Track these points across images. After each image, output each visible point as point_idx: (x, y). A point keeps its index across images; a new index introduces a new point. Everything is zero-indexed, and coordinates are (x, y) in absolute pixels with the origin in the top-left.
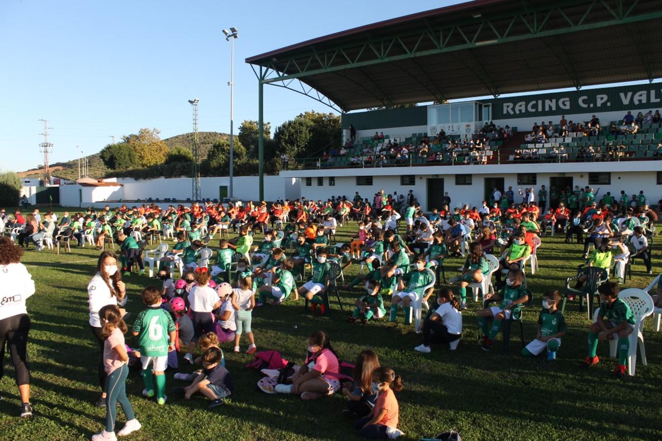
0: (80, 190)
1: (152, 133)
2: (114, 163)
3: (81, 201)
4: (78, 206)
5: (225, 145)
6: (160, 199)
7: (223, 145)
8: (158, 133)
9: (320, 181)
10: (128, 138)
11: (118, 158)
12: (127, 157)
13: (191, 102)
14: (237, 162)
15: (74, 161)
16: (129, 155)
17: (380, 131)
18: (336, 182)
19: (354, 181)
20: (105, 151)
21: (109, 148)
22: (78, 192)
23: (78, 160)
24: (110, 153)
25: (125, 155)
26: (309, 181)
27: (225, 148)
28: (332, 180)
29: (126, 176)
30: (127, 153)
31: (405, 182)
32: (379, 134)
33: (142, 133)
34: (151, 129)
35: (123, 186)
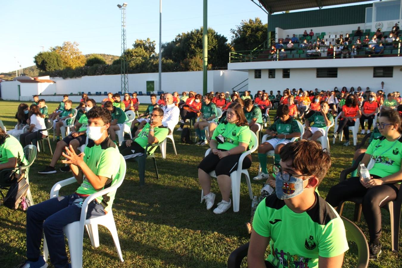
0: (19, 86)
1: (72, 45)
2: (45, 66)
3: (20, 95)
4: (17, 99)
5: (133, 52)
6: (92, 93)
7: (132, 52)
8: (77, 45)
9: (272, 73)
10: (54, 49)
11: (48, 62)
12: (55, 62)
13: (119, 6)
14: (153, 63)
15: (13, 72)
16: (57, 60)
17: (308, 30)
18: (292, 74)
19: (314, 74)
20: (37, 57)
21: (40, 54)
22: (17, 88)
23: (15, 71)
24: (42, 58)
25: (53, 60)
26: (258, 73)
27: (134, 55)
28: (286, 73)
29: (56, 76)
30: (55, 59)
31: (378, 75)
32: (308, 32)
33: (65, 45)
34: (72, 42)
35: (55, 82)
